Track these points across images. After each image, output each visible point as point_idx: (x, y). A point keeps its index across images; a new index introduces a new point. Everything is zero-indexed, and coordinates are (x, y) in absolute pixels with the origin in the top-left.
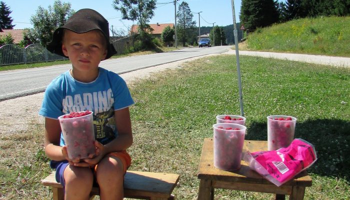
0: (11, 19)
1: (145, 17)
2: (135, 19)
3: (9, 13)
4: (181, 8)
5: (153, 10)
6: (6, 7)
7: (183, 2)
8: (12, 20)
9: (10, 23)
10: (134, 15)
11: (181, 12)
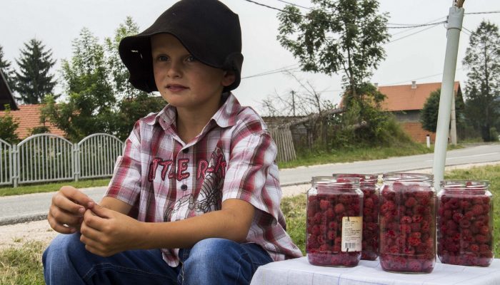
0: (52, 81)
1: (360, 62)
2: (335, 70)
3: (47, 65)
4: (479, 38)
5: (379, 45)
6: (43, 51)
7: (483, 24)
8: (54, 84)
9: (49, 91)
10: (332, 60)
11: (478, 49)
